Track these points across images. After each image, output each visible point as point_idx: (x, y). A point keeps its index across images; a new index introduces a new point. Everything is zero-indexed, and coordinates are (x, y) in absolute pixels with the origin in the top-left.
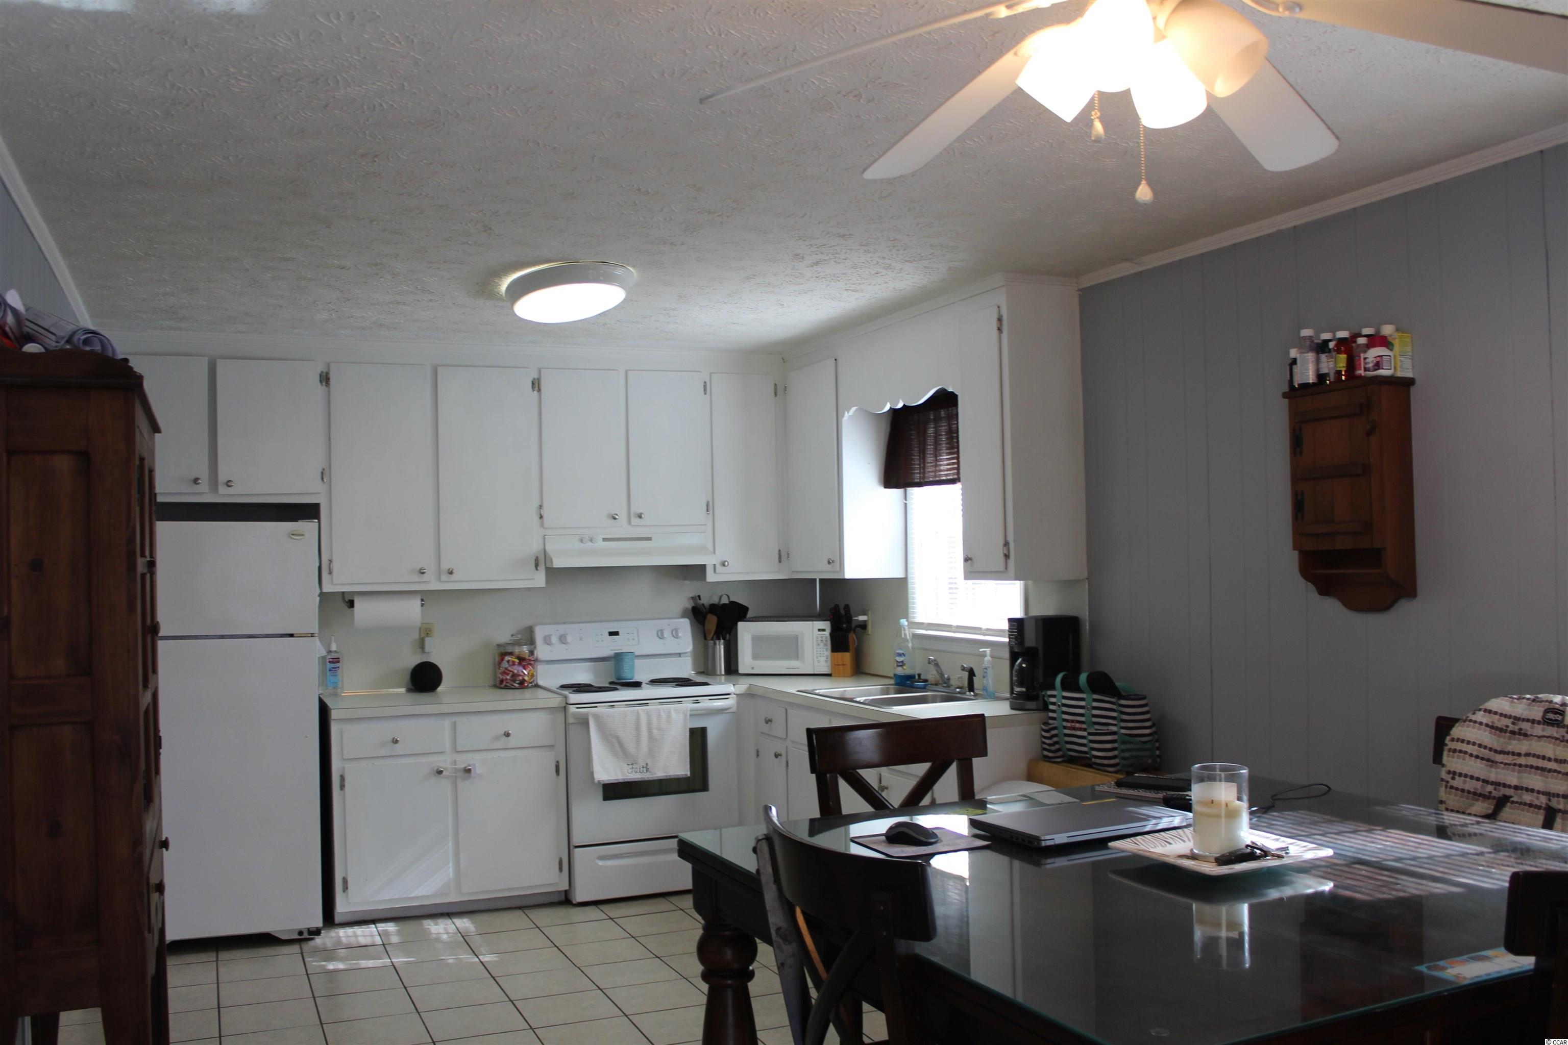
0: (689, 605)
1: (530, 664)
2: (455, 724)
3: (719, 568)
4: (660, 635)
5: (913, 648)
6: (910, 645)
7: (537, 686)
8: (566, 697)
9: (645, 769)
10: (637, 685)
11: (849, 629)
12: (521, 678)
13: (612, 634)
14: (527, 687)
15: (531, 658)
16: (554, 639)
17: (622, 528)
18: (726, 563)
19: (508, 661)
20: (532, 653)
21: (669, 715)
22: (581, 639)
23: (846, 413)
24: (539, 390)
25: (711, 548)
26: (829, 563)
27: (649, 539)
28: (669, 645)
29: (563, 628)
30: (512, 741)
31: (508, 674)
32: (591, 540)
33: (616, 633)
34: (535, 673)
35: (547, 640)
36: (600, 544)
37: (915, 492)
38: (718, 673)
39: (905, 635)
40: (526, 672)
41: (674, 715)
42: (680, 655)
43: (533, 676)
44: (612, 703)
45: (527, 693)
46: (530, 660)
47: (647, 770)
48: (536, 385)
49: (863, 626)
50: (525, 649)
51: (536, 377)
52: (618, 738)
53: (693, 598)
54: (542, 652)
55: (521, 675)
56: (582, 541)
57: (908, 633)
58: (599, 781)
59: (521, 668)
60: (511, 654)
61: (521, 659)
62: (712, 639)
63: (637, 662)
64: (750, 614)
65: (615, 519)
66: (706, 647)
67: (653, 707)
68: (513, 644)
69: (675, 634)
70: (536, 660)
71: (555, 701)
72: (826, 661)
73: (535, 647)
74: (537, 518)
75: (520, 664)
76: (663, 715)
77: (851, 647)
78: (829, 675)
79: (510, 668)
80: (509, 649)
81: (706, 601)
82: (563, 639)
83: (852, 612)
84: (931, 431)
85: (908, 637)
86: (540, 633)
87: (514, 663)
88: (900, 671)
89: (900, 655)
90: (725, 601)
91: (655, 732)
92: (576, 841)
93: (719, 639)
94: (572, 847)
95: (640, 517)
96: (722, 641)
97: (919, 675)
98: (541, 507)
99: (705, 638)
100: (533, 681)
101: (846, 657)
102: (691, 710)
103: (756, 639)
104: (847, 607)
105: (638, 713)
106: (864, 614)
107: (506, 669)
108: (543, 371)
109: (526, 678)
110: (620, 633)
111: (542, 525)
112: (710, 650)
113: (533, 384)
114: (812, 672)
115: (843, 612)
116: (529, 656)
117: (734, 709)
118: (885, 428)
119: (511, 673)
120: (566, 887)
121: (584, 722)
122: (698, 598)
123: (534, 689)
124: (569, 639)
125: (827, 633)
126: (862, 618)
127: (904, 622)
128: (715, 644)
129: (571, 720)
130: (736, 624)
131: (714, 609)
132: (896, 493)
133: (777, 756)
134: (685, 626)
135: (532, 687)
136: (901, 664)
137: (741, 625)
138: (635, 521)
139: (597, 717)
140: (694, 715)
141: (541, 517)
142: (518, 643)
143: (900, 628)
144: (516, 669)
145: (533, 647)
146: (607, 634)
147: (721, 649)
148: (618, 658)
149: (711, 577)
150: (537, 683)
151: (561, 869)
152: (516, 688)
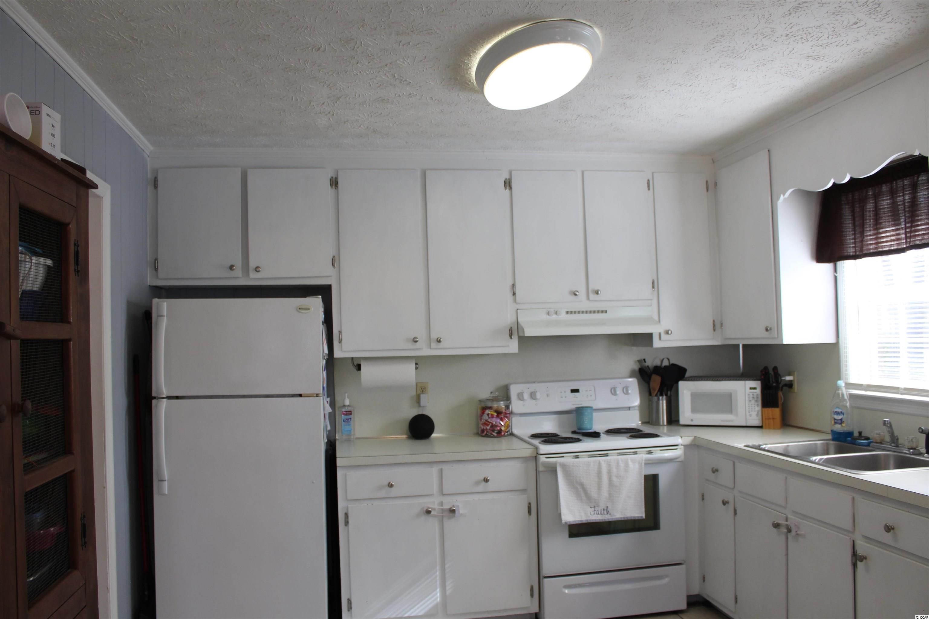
0: (636, 367)
1: (507, 417)
2: (441, 471)
3: (663, 336)
4: (613, 391)
5: (851, 407)
6: (848, 404)
7: (512, 434)
8: (537, 448)
9: (605, 512)
10: (595, 435)
11: (777, 388)
12: (498, 428)
13: (573, 391)
14: (504, 436)
15: (507, 412)
16: (526, 396)
17: (582, 303)
18: (670, 332)
19: (488, 415)
20: (507, 407)
21: (626, 465)
22: (548, 396)
23: (782, 196)
24: (511, 188)
25: (656, 318)
26: (767, 330)
27: (605, 312)
28: (621, 400)
29: (533, 387)
30: (490, 486)
31: (488, 425)
32: (556, 313)
33: (577, 391)
34: (510, 424)
35: (520, 397)
36: (563, 316)
37: (846, 265)
38: (661, 423)
39: (843, 394)
40: (503, 424)
41: (630, 464)
42: (629, 408)
43: (508, 426)
44: (576, 455)
45: (504, 443)
46: (506, 413)
47: (608, 512)
48: (508, 184)
49: (790, 385)
50: (502, 404)
51: (508, 177)
52: (582, 484)
53: (639, 361)
54: (516, 406)
55: (499, 426)
56: (548, 313)
57: (845, 392)
58: (566, 523)
59: (498, 420)
60: (490, 408)
61: (499, 413)
62: (656, 395)
63: (595, 414)
64: (688, 374)
65: (576, 295)
66: (650, 401)
67: (613, 458)
68: (492, 400)
69: (626, 391)
70: (511, 413)
71: (527, 451)
72: (757, 415)
73: (510, 403)
74: (510, 295)
75: (497, 416)
76: (622, 465)
77: (780, 402)
78: (761, 427)
79: (489, 420)
80: (489, 404)
81: (651, 362)
82: (533, 396)
83: (780, 371)
84: (870, 206)
85: (846, 397)
86: (514, 391)
87: (492, 416)
88: (838, 428)
89: (838, 413)
90: (666, 363)
91: (614, 479)
92: (546, 571)
93: (662, 395)
94: (541, 577)
95: (597, 293)
96: (664, 397)
97: (860, 433)
98: (513, 286)
99: (650, 394)
100: (509, 431)
101: (777, 412)
102: (646, 460)
103: (695, 396)
104: (775, 369)
105: (600, 463)
106: (789, 374)
107: (486, 420)
108: (513, 173)
109: (503, 428)
110: (580, 391)
111: (515, 301)
112: (654, 405)
113: (505, 183)
114: (744, 424)
115: (771, 372)
116: (506, 410)
117: (682, 458)
118: (815, 209)
119: (491, 424)
120: (536, 610)
121: (552, 470)
122: (643, 361)
123: (510, 437)
124: (538, 395)
125: (758, 391)
126: (788, 378)
127: (841, 383)
128: (659, 399)
129: (541, 468)
130: (677, 383)
131: (657, 370)
132: (827, 267)
133: (725, 503)
134: (633, 383)
135: (508, 435)
136: (841, 422)
137: (681, 384)
138: (592, 296)
139: (564, 466)
140: (649, 463)
141: (514, 294)
142: (496, 399)
143: (838, 388)
144: (494, 421)
145: (508, 402)
146: (570, 391)
147: (663, 403)
148: (579, 412)
149: (657, 344)
150: (512, 431)
151: (532, 595)
152: (494, 437)
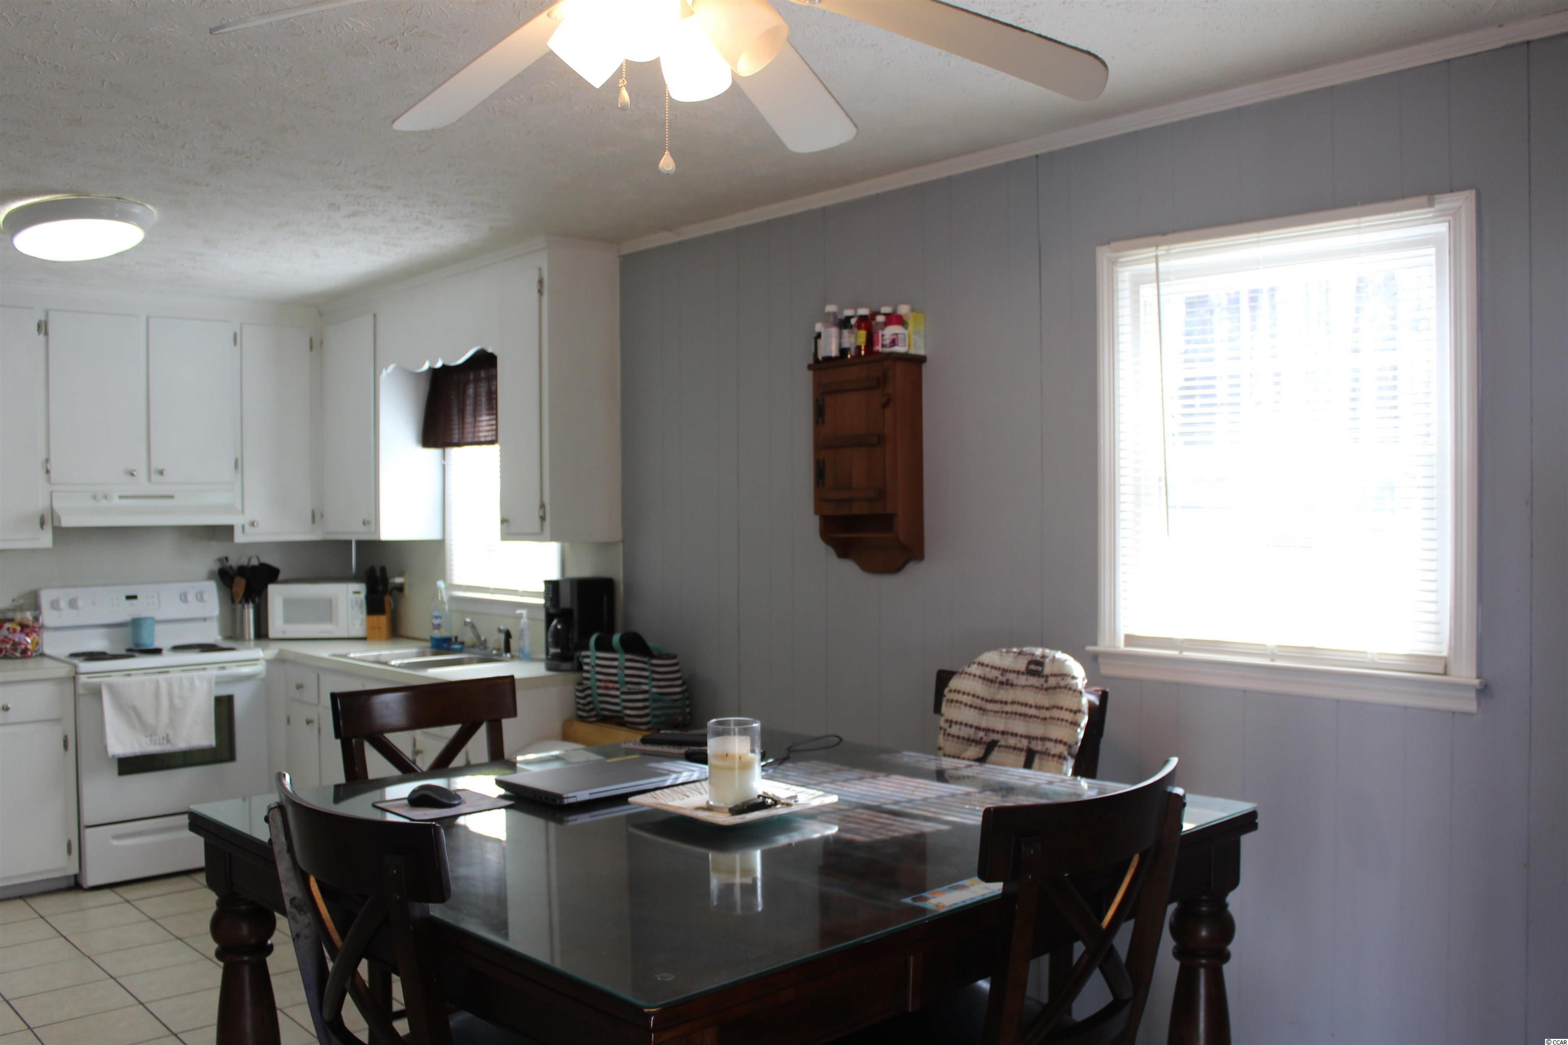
0: (216, 567)
1: (35, 632)
3: (247, 528)
4: (184, 598)
5: (450, 610)
6: (447, 607)
7: (42, 655)
8: (75, 667)
9: (165, 741)
10: (157, 651)
11: (385, 592)
12: (23, 647)
13: (129, 598)
14: (31, 657)
15: (36, 625)
16: (63, 604)
17: (142, 485)
18: (256, 523)
19: (8, 629)
20: (36, 619)
21: (192, 683)
22: (94, 603)
23: (384, 371)
24: (46, 333)
25: (239, 506)
26: (364, 523)
27: (171, 497)
28: (194, 609)
29: (72, 593)
30: (11, 716)
31: (8, 643)
32: (106, 497)
33: (134, 597)
34: (40, 641)
35: (55, 605)
36: (116, 501)
37: (455, 453)
38: (247, 637)
39: (442, 597)
40: (29, 640)
41: (197, 683)
42: (205, 619)
43: (37, 644)
44: (128, 673)
45: (30, 663)
46: (34, 627)
47: (168, 741)
48: (43, 327)
49: (400, 588)
50: (29, 616)
51: (43, 318)
52: (134, 709)
53: (220, 560)
54: (48, 617)
55: (24, 644)
56: (95, 497)
57: (444, 595)
58: (114, 756)
59: (23, 636)
60: (11, 620)
61: (24, 627)
62: (241, 602)
63: (158, 628)
64: (281, 577)
65: (132, 475)
66: (234, 611)
67: (174, 675)
68: (14, 610)
69: (200, 597)
70: (42, 627)
71: (63, 670)
72: (361, 624)
73: (40, 613)
74: (42, 473)
75: (22, 631)
76: (186, 683)
77: (388, 607)
78: (364, 639)
79: (10, 636)
80: (10, 615)
81: (235, 561)
82: (73, 604)
83: (389, 573)
84: (471, 391)
85: (445, 599)
86: (46, 598)
87: (15, 631)
88: (437, 634)
89: (436, 617)
90: (255, 562)
91: (177, 701)
92: (87, 819)
93: (247, 602)
94: (82, 828)
95: (161, 473)
96: (251, 605)
97: (456, 638)
98: (47, 461)
99: (233, 601)
100: (39, 650)
101: (382, 620)
102: (217, 677)
103: (288, 603)
104: (383, 570)
105: (157, 682)
106: (401, 574)
107: (6, 637)
108: (50, 314)
109: (30, 647)
110: (139, 597)
111: (49, 480)
112: (238, 614)
113: (39, 326)
114: (345, 635)
115: (378, 574)
116: (33, 623)
117: (263, 675)
118: (424, 388)
119: (11, 642)
120: (75, 870)
121: (96, 693)
122: (225, 561)
123: (39, 659)
124: (80, 603)
125: (362, 596)
126: (398, 580)
127: (441, 584)
128: (243, 607)
129: (81, 691)
130: (266, 587)
131: (243, 571)
132: (433, 453)
133: (309, 722)
134: (211, 589)
135: (37, 655)
136: (438, 627)
137: (272, 589)
138: (155, 477)
139: (111, 687)
140: (220, 682)
141: (48, 472)
142: (21, 609)
143: (436, 590)
144: (17, 637)
145: (37, 613)
146: (124, 598)
147: (250, 613)
148: (136, 624)
149: (239, 538)
150: (42, 651)
151: (69, 851)
152: (17, 658)
